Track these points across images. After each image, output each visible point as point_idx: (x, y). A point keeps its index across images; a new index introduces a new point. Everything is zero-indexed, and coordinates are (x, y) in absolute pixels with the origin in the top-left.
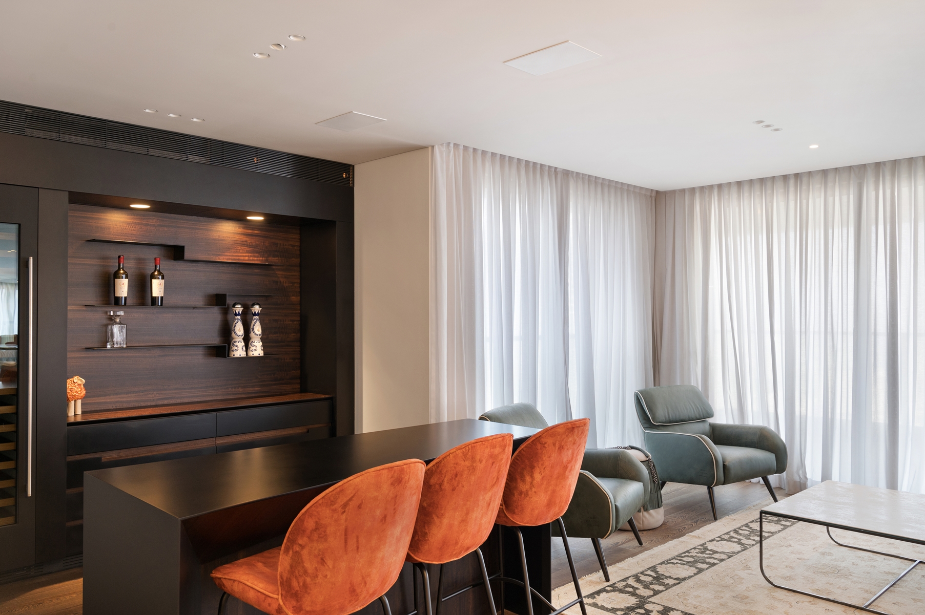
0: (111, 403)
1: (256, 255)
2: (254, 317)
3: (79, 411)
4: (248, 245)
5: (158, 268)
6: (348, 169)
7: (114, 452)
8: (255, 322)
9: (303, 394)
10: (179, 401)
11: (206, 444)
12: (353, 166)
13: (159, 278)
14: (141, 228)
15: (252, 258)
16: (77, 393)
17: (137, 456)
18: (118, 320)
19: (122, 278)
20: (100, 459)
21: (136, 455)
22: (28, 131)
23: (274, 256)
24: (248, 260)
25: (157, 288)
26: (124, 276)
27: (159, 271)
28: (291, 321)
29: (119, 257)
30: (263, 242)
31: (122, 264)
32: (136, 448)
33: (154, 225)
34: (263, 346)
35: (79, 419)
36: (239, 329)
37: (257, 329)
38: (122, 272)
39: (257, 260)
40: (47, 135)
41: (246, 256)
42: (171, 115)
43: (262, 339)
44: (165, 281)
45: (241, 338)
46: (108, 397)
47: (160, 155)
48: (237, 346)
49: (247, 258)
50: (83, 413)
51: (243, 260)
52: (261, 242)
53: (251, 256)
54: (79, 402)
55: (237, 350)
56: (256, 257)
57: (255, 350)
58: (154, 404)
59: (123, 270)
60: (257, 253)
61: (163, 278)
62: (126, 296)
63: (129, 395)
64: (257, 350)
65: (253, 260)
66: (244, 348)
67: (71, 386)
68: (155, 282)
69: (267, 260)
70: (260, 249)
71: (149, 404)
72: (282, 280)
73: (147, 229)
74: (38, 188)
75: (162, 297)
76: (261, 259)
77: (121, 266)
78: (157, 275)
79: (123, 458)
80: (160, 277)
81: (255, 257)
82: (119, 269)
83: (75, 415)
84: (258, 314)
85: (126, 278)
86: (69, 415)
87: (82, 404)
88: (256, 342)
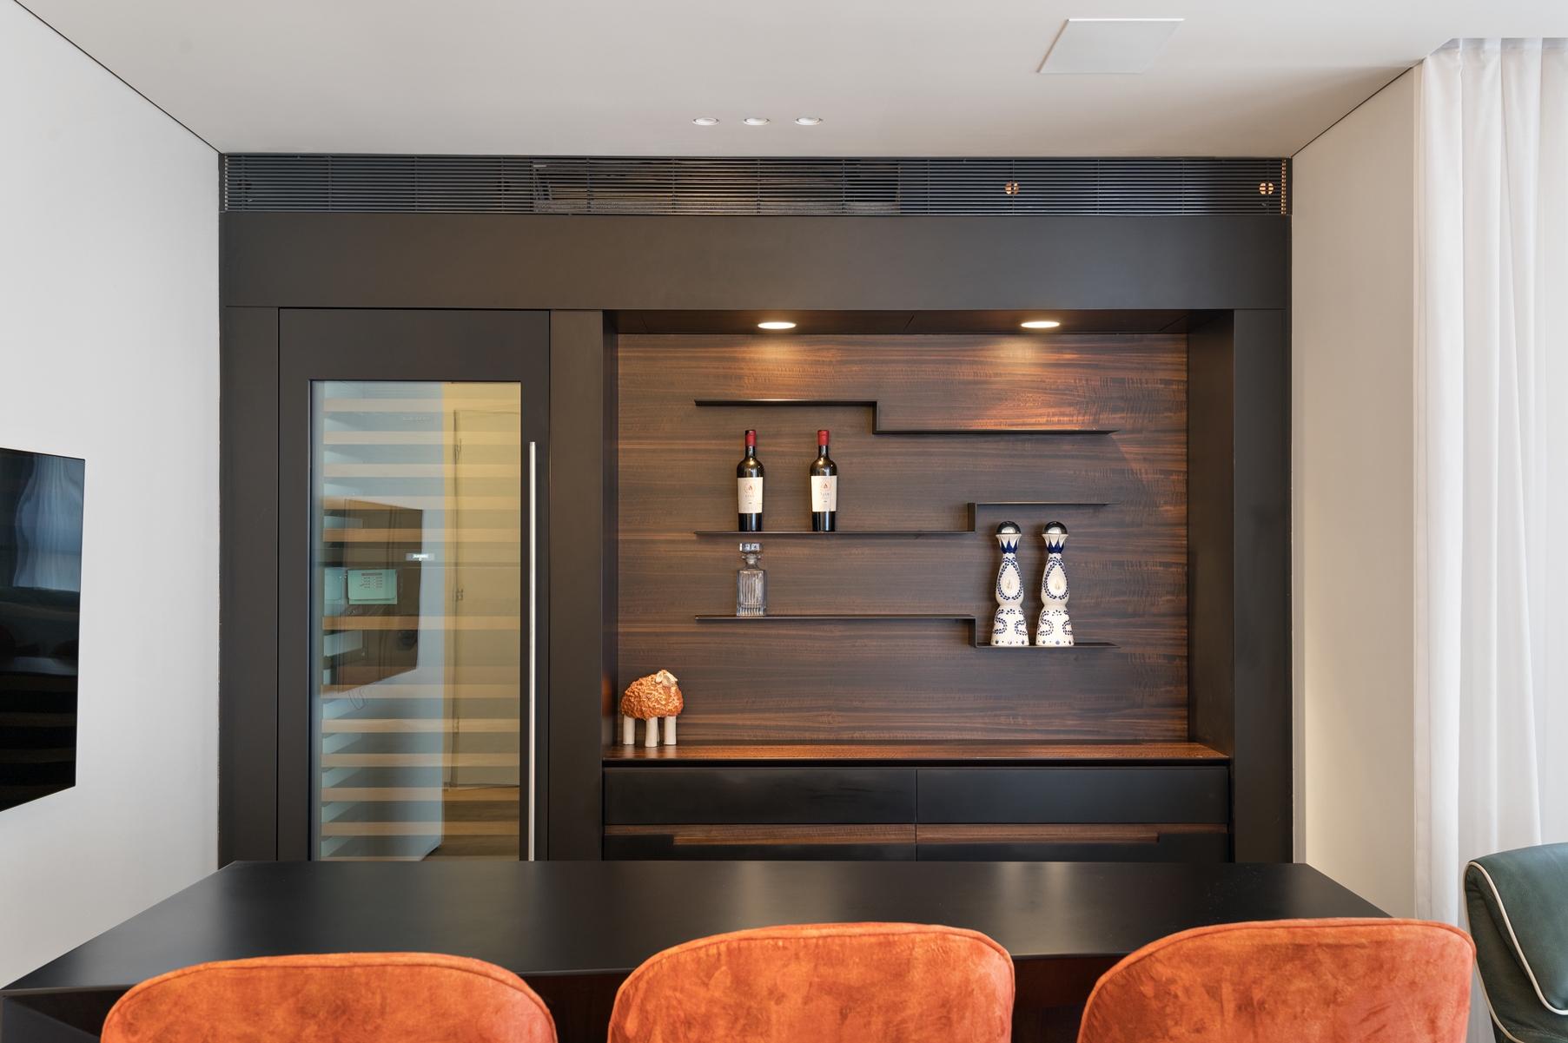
0: (744, 727)
1: (1068, 410)
2: (1051, 556)
3: (671, 738)
4: (1046, 389)
5: (824, 452)
6: (1277, 169)
7: (698, 827)
8: (1052, 568)
9: (1193, 745)
10: (886, 736)
11: (893, 837)
12: (1289, 162)
13: (824, 474)
14: (804, 371)
15: (1056, 419)
16: (659, 703)
17: (744, 843)
18: (752, 561)
19: (751, 476)
20: (670, 838)
21: (742, 840)
22: (540, 205)
23: (1115, 410)
24: (1047, 423)
25: (823, 494)
26: (754, 471)
27: (827, 458)
28: (1161, 564)
29: (747, 432)
30: (1087, 380)
31: (751, 448)
32: (743, 826)
33: (831, 361)
34: (1072, 621)
35: (671, 754)
36: (1011, 582)
37: (1056, 582)
38: (752, 463)
39: (1070, 422)
40: (575, 208)
41: (1041, 415)
42: (752, 122)
43: (1069, 608)
44: (838, 479)
45: (1016, 605)
46: (739, 715)
47: (790, 212)
48: (1003, 622)
49: (1044, 420)
50: (678, 743)
51: (1035, 424)
52: (1080, 380)
53: (1054, 415)
54: (671, 724)
55: (1004, 630)
56: (1067, 415)
57: (1049, 633)
58: (832, 737)
59: (755, 459)
60: (1070, 404)
61: (833, 472)
62: (760, 511)
63: (782, 715)
64: (1056, 632)
65: (1059, 422)
66: (1023, 628)
67: (650, 689)
68: (817, 482)
69: (1095, 421)
70: (1079, 396)
71: (822, 736)
72: (1135, 466)
73: (817, 372)
74: (549, 310)
75: (832, 514)
76: (1080, 418)
77: (751, 452)
78: (822, 467)
79: (716, 843)
80: (827, 471)
81: (1063, 415)
82: (747, 458)
83: (661, 743)
84: (1058, 549)
85: (758, 476)
86: (647, 745)
87: (678, 725)
88: (1051, 613)
